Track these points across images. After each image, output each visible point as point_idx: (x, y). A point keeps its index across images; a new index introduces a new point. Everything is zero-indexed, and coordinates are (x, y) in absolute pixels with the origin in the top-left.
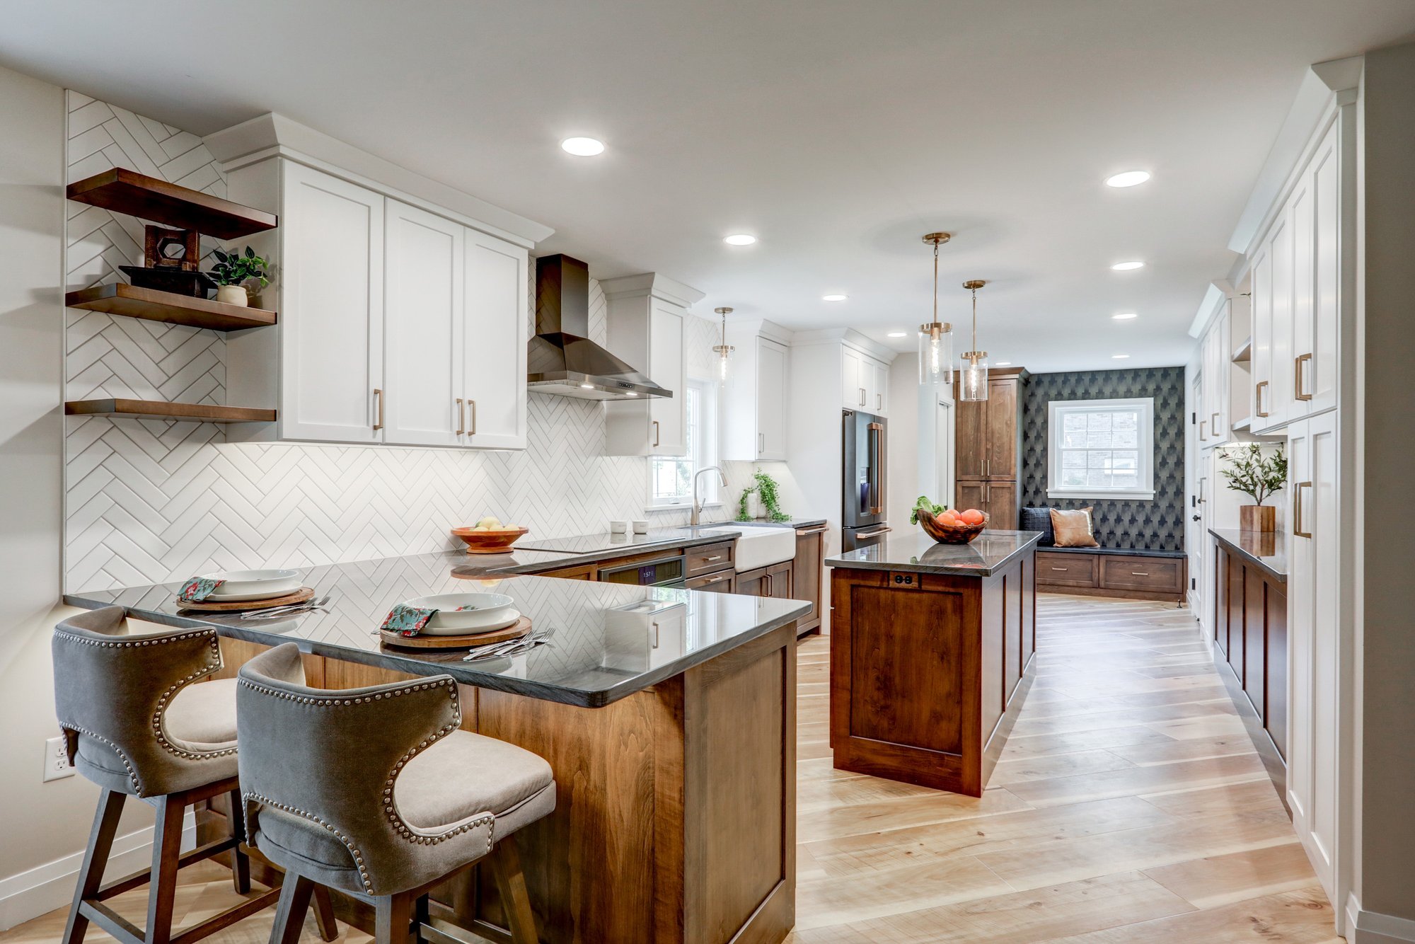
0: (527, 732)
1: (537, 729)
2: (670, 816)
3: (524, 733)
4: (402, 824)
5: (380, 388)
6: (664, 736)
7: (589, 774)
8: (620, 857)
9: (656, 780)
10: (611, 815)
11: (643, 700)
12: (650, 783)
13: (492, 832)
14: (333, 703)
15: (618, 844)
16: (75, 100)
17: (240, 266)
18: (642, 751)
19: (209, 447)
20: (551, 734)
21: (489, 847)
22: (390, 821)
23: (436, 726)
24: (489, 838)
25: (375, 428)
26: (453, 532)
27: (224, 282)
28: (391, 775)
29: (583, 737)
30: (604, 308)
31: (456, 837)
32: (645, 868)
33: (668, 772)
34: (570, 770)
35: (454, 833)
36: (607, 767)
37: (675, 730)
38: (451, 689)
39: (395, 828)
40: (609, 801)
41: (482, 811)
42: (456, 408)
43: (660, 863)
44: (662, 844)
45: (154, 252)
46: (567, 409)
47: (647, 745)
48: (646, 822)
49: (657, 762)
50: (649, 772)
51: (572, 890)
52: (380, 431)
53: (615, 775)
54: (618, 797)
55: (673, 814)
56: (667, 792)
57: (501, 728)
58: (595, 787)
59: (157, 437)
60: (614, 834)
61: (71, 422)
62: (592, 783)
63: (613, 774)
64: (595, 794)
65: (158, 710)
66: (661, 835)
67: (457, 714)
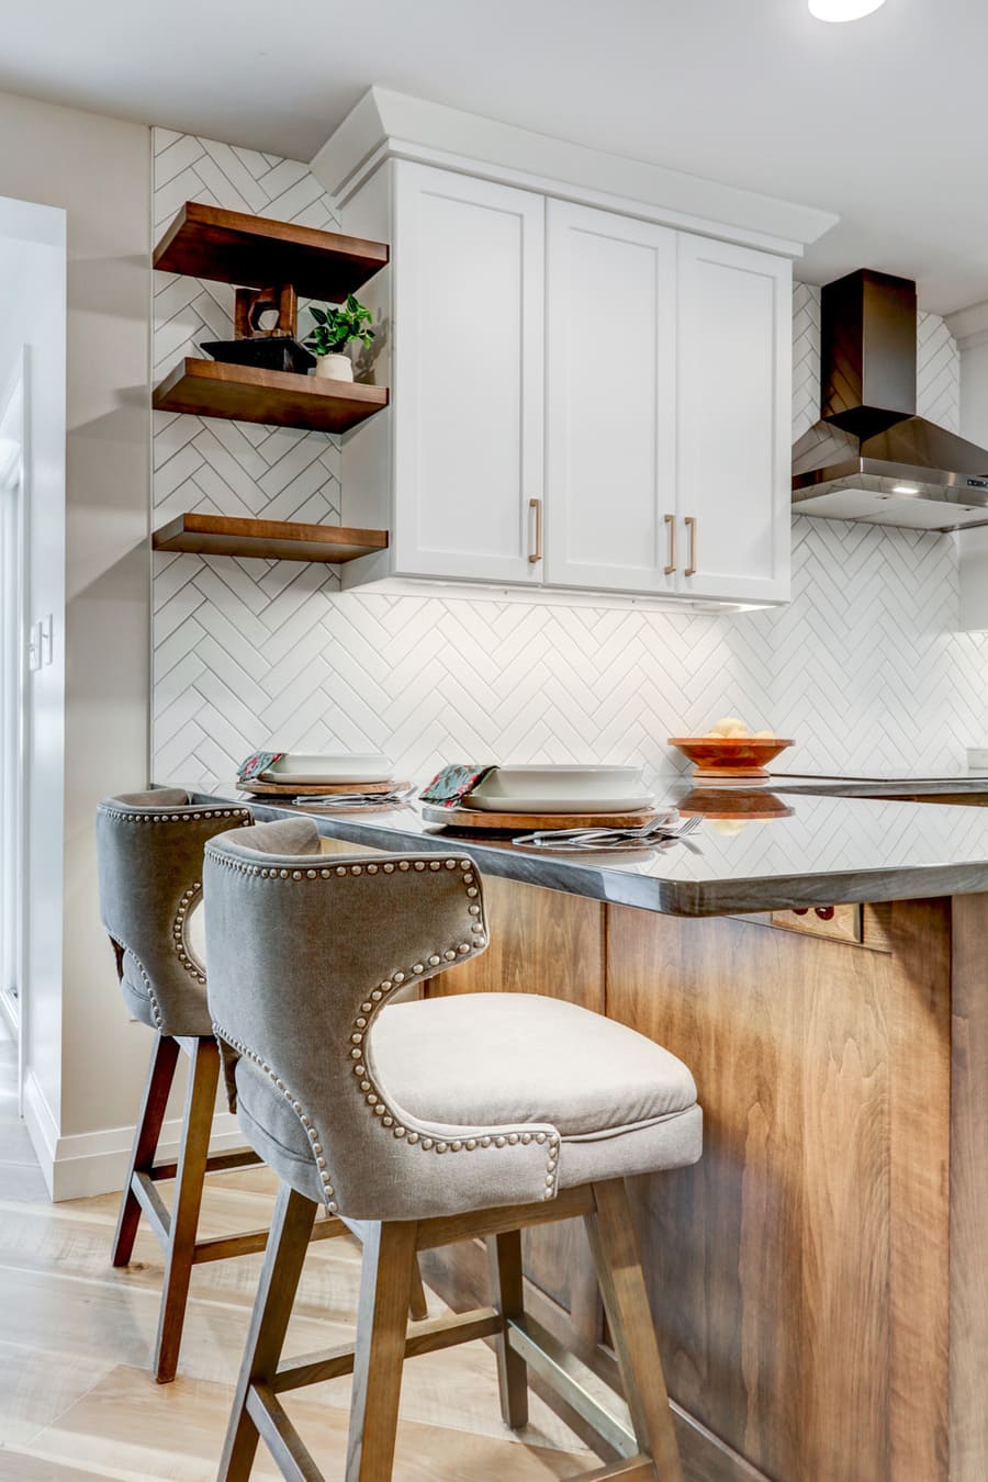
0: (676, 1021)
1: (691, 1017)
2: (922, 1220)
3: (671, 1022)
4: (381, 1101)
5: (538, 496)
6: (910, 1047)
7: (773, 1111)
8: (828, 1286)
9: (893, 1138)
10: (812, 1199)
11: (871, 968)
12: (884, 1143)
13: (556, 1163)
14: (278, 874)
15: (823, 1260)
16: (162, 138)
17: (340, 325)
18: (868, 1076)
19: (319, 596)
20: (713, 1028)
21: (549, 1190)
22: (361, 1090)
23: (439, 939)
24: (550, 1172)
25: (532, 560)
26: (672, 741)
27: (321, 351)
28: (362, 1010)
29: (764, 1038)
30: (956, 366)
31: (480, 1150)
32: (874, 1321)
33: (917, 1125)
34: (742, 1100)
35: (477, 1143)
36: (805, 1098)
37: (931, 1037)
38: (468, 878)
39: (370, 1104)
40: (808, 1169)
41: (541, 1120)
42: (664, 529)
43: (900, 1315)
44: (904, 1275)
45: (247, 322)
46: (881, 547)
47: (878, 1064)
48: (876, 1224)
49: (895, 1101)
50: (881, 1122)
51: (744, 1331)
52: (539, 564)
53: (820, 1121)
54: (824, 1163)
55: (926, 1216)
56: (916, 1168)
57: (639, 1011)
58: (784, 1138)
59: (256, 580)
60: (816, 1239)
61: (158, 560)
62: (779, 1130)
63: (815, 1115)
64: (784, 1151)
65: (179, 914)
66: (903, 1256)
67: (480, 926)
